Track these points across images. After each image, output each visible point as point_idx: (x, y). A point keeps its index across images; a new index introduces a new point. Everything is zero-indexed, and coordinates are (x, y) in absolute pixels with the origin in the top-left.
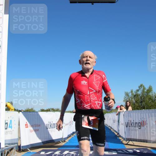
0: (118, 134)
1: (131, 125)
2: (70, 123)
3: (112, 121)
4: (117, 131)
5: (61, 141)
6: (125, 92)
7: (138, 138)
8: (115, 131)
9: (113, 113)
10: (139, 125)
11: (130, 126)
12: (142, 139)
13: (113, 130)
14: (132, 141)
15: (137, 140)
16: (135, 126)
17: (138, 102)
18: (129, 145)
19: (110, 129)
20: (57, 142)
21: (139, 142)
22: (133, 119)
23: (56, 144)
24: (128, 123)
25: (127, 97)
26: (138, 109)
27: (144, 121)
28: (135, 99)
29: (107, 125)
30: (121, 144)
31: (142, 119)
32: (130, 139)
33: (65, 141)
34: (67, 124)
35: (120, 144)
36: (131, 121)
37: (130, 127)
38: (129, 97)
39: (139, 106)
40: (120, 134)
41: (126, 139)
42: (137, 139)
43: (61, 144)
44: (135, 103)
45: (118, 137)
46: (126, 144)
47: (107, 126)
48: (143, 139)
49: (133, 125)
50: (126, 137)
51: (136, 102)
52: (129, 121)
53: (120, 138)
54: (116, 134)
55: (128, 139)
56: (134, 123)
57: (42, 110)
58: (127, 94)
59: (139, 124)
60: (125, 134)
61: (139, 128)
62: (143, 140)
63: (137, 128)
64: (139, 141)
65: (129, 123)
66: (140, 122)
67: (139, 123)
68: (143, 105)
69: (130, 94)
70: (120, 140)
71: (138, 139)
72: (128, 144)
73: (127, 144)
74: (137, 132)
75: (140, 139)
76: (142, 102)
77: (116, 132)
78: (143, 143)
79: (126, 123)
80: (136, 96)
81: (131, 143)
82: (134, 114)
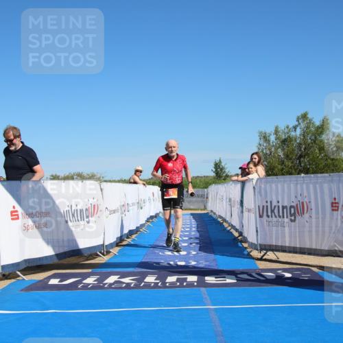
0: (241, 234)
1: (272, 211)
2: (123, 209)
3: (225, 204)
4: (238, 227)
5: (101, 253)
6: (261, 133)
7: (287, 245)
8: (233, 227)
9: (229, 185)
10: (293, 212)
11: (269, 214)
12: (298, 246)
13: (229, 226)
14: (273, 250)
15: (287, 249)
16: (281, 214)
17: (290, 156)
18: (266, 260)
19: (221, 224)
20: (91, 255)
21: (291, 255)
22: (277, 197)
23: (87, 260)
24: (263, 206)
25: (265, 145)
26: (291, 174)
27: (303, 203)
28: (283, 150)
29: (215, 214)
30: (246, 260)
31: (299, 198)
32: (270, 246)
33: (108, 252)
34: (114, 212)
35: (244, 258)
36: (271, 202)
37: (268, 216)
38: (269, 144)
39: (294, 166)
40: (245, 234)
41: (260, 245)
42: (286, 247)
43: (99, 258)
44: (285, 160)
45: (241, 242)
46: (258, 259)
47: (214, 216)
48: (302, 246)
49: (276, 211)
50: (259, 242)
51: (287, 156)
52: (267, 202)
53: (245, 245)
54: (236, 234)
55: (265, 245)
56: (279, 207)
57: (55, 178)
58: (265, 137)
59: (292, 210)
60: (257, 235)
61: (291, 220)
62: (300, 248)
63: (286, 220)
64: (290, 252)
65: (267, 206)
66: (294, 204)
67: (291, 207)
68: (302, 165)
69: (273, 138)
70: (246, 248)
71: (289, 247)
72: (264, 258)
73: (261, 259)
74: (287, 229)
75: (292, 245)
76: (301, 156)
77: (237, 230)
78: (301, 255)
79: (259, 207)
80: (285, 142)
81: (270, 255)
82: (279, 186)
